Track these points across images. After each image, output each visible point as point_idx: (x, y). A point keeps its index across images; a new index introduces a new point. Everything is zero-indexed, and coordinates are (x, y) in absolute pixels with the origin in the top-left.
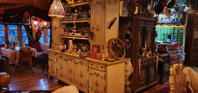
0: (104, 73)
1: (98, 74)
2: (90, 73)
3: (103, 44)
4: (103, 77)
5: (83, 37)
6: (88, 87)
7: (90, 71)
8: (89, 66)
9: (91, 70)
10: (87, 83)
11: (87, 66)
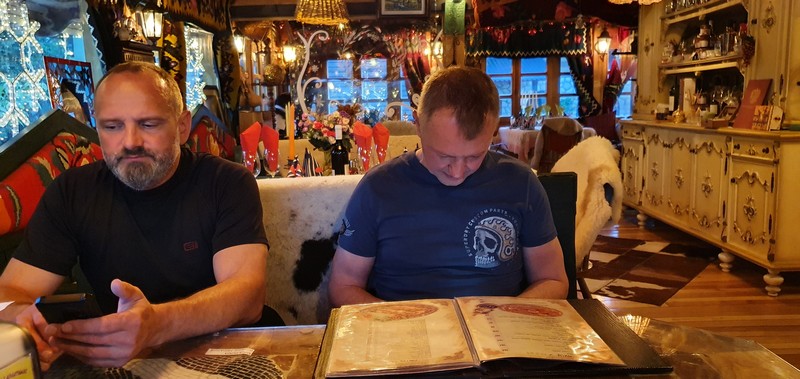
0: (772, 169)
1: (754, 176)
2: (731, 177)
3: (782, 72)
4: (769, 184)
5: (725, 61)
6: (725, 224)
7: (731, 172)
8: (728, 155)
9: (734, 169)
10: (720, 214)
11: (724, 156)
